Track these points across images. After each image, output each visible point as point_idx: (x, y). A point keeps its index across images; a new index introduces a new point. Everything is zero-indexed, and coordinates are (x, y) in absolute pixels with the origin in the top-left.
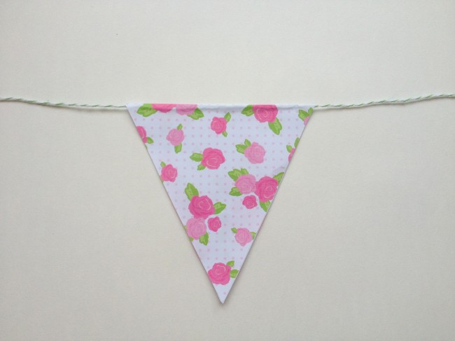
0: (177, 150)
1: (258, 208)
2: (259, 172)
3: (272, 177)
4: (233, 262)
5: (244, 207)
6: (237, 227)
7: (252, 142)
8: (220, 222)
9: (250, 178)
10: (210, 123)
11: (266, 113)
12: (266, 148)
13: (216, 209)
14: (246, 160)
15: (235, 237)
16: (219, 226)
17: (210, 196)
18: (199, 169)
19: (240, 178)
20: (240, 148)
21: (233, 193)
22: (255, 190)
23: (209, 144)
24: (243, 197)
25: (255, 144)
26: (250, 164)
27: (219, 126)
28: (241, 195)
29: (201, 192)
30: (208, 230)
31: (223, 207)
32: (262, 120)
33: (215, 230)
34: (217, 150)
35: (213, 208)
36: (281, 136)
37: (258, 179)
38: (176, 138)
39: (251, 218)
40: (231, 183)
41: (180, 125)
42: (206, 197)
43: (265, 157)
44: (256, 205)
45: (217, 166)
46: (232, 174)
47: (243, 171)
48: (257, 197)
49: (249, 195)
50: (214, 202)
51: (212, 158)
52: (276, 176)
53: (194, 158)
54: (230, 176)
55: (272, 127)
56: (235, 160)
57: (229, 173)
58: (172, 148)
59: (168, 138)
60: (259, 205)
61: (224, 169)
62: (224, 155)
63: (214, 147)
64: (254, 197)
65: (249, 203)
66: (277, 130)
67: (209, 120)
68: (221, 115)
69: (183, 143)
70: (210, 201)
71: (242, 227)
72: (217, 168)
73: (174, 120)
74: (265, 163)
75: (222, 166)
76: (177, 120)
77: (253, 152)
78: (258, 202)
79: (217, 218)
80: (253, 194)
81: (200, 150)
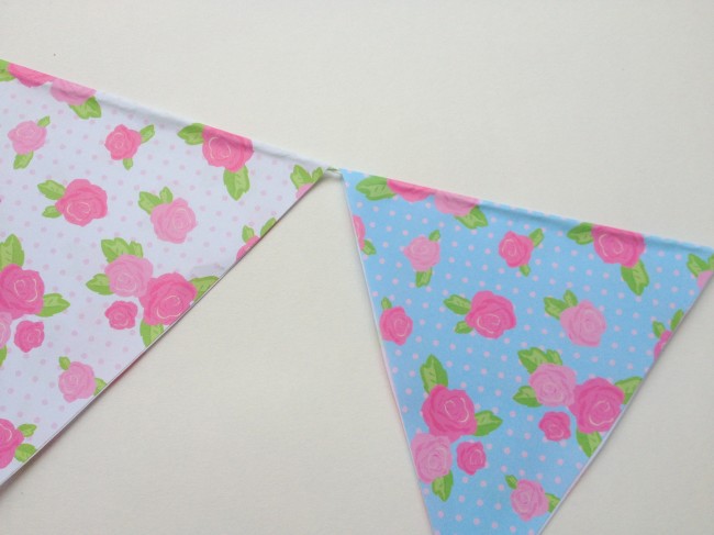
0: (20, 163)
1: (133, 333)
2: (165, 259)
3: (188, 278)
4: (32, 428)
5: (106, 321)
6: (73, 358)
7: (175, 197)
8: (42, 336)
9: (142, 266)
10: (108, 133)
11: (228, 149)
12: (199, 217)
13: (46, 304)
14: (150, 227)
15: (61, 377)
16: (37, 344)
17: (43, 275)
18: (47, 214)
19: (122, 262)
20: (146, 199)
21: (93, 285)
22: (144, 293)
23: (88, 172)
24: (112, 299)
25: (181, 203)
26: (153, 237)
27: (124, 144)
28: (110, 293)
29: (29, 262)
30: (11, 344)
31: (62, 306)
32: (214, 161)
33: (25, 348)
34: (99, 189)
35: (40, 302)
36: (241, 203)
37: (157, 274)
38: (28, 139)
39: (111, 349)
40: (99, 263)
41: (48, 118)
42: (36, 274)
43: (190, 234)
44: (132, 324)
45: (84, 220)
46: (107, 247)
47: (134, 247)
48: (141, 310)
49: (127, 300)
50: (48, 291)
51: (80, 202)
52: (197, 280)
53: (45, 189)
54: (103, 247)
55: (229, 182)
56: (126, 220)
57: (103, 241)
58: (12, 154)
59: (12, 135)
60: (137, 327)
61: (99, 230)
62: (109, 203)
63: (94, 180)
64: (135, 307)
65: (120, 316)
66: (236, 191)
67: (108, 127)
68: (135, 125)
69: (36, 153)
70: (41, 287)
71: (85, 362)
72: (83, 224)
73: (37, 104)
74: (185, 245)
75: (95, 223)
76: (45, 107)
77: (171, 217)
78: (139, 320)
79: (40, 325)
80: (135, 300)
81: (65, 178)
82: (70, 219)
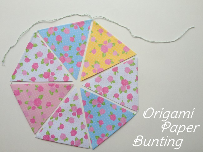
0: (28, 74)
2: (45, 56)
3: (48, 53)
4: (65, 74)
5: (52, 64)
6: (57, 69)
7: (36, 54)
9: (46, 59)
11: (30, 46)
12: (39, 51)
13: (49, 72)
14: (40, 58)
15: (59, 70)
16: (54, 73)
18: (36, 71)
19: (44, 62)
20: (36, 57)
21: (47, 65)
24: (49, 63)
26: (42, 57)
27: (27, 60)
29: (43, 73)
30: (54, 76)
31: (49, 70)
32: (32, 48)
33: (54, 74)
34: (34, 64)
36: (38, 45)
37: (47, 57)
38: (25, 73)
39: (56, 64)
40: (44, 64)
41: (22, 70)
42: (45, 73)
44: (53, 61)
45: (38, 66)
46: (42, 63)
47: (43, 60)
48: (51, 60)
50: (47, 71)
51: (35, 66)
53: (32, 71)
55: (35, 46)
56: (39, 61)
58: (27, 75)
59: (24, 75)
61: (40, 64)
62: (36, 63)
63: (32, 64)
66: (36, 46)
67: (24, 62)
68: (25, 58)
69: (27, 72)
71: (57, 67)
73: (19, 71)
74: (43, 53)
75: (38, 65)
77: (39, 55)
78: (53, 60)
79: (52, 73)
80: (50, 60)
81: (31, 68)
82: (37, 68)
